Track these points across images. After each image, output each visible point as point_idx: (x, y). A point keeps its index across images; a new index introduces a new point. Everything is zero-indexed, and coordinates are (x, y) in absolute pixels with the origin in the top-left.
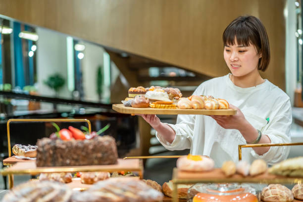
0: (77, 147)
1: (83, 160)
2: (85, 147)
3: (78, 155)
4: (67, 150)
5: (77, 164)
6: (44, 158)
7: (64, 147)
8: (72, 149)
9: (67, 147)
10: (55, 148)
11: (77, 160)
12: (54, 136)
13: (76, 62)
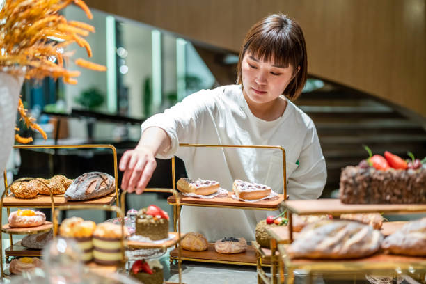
0: (399, 179)
1: (407, 197)
2: (410, 179)
3: (401, 190)
4: (386, 183)
5: (400, 201)
6: (355, 192)
7: (382, 178)
8: (393, 181)
9: (386, 179)
10: (370, 180)
11: (400, 197)
12: (364, 163)
13: (119, 77)
